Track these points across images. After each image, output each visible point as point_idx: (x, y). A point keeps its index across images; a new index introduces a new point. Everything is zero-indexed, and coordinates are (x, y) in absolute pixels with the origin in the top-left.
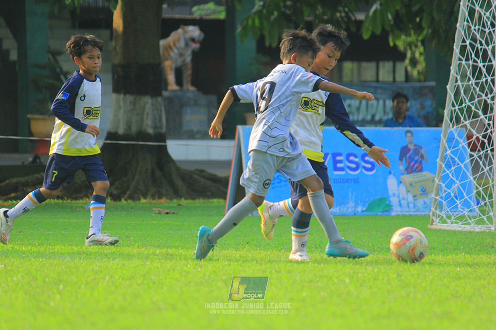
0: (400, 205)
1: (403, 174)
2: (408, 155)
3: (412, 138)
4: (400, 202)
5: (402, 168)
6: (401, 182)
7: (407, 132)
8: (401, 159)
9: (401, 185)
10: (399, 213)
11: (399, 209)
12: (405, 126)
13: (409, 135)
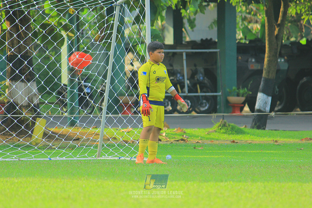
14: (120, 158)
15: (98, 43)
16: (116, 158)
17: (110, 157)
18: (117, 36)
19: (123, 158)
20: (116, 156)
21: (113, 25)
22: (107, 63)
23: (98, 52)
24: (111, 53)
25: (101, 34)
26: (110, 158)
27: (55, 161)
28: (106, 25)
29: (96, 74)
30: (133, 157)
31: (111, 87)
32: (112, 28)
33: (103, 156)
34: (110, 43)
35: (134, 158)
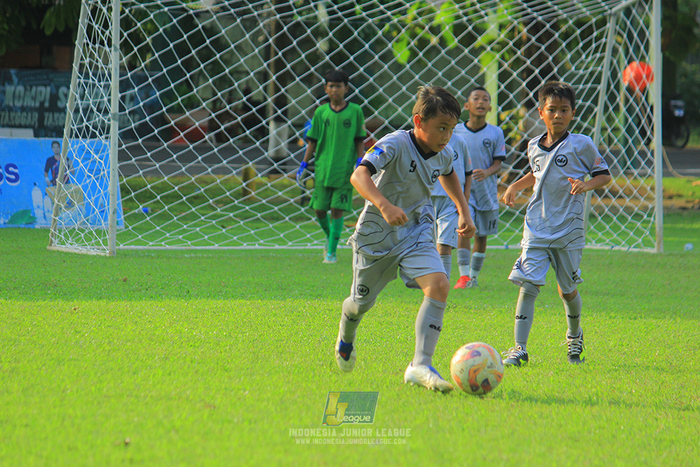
0: (45, 217)
1: (48, 186)
2: (54, 166)
3: (58, 149)
4: (44, 215)
5: (48, 179)
6: (46, 194)
7: (54, 142)
8: (47, 171)
9: (46, 197)
10: (43, 226)
11: (44, 221)
12: (52, 137)
13: (55, 145)
14: (613, 247)
15: (581, 72)
16: (608, 248)
17: (599, 244)
18: (612, 63)
19: (616, 248)
20: (607, 244)
21: (605, 44)
22: (595, 102)
23: (581, 86)
24: (602, 87)
25: (587, 56)
26: (598, 247)
27: (513, 250)
28: (594, 45)
29: (579, 119)
30: (632, 246)
31: (602, 139)
32: (603, 50)
33: (589, 243)
34: (600, 73)
35: (635, 247)
